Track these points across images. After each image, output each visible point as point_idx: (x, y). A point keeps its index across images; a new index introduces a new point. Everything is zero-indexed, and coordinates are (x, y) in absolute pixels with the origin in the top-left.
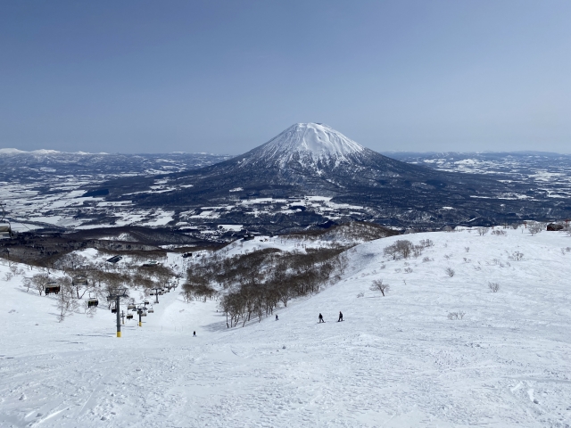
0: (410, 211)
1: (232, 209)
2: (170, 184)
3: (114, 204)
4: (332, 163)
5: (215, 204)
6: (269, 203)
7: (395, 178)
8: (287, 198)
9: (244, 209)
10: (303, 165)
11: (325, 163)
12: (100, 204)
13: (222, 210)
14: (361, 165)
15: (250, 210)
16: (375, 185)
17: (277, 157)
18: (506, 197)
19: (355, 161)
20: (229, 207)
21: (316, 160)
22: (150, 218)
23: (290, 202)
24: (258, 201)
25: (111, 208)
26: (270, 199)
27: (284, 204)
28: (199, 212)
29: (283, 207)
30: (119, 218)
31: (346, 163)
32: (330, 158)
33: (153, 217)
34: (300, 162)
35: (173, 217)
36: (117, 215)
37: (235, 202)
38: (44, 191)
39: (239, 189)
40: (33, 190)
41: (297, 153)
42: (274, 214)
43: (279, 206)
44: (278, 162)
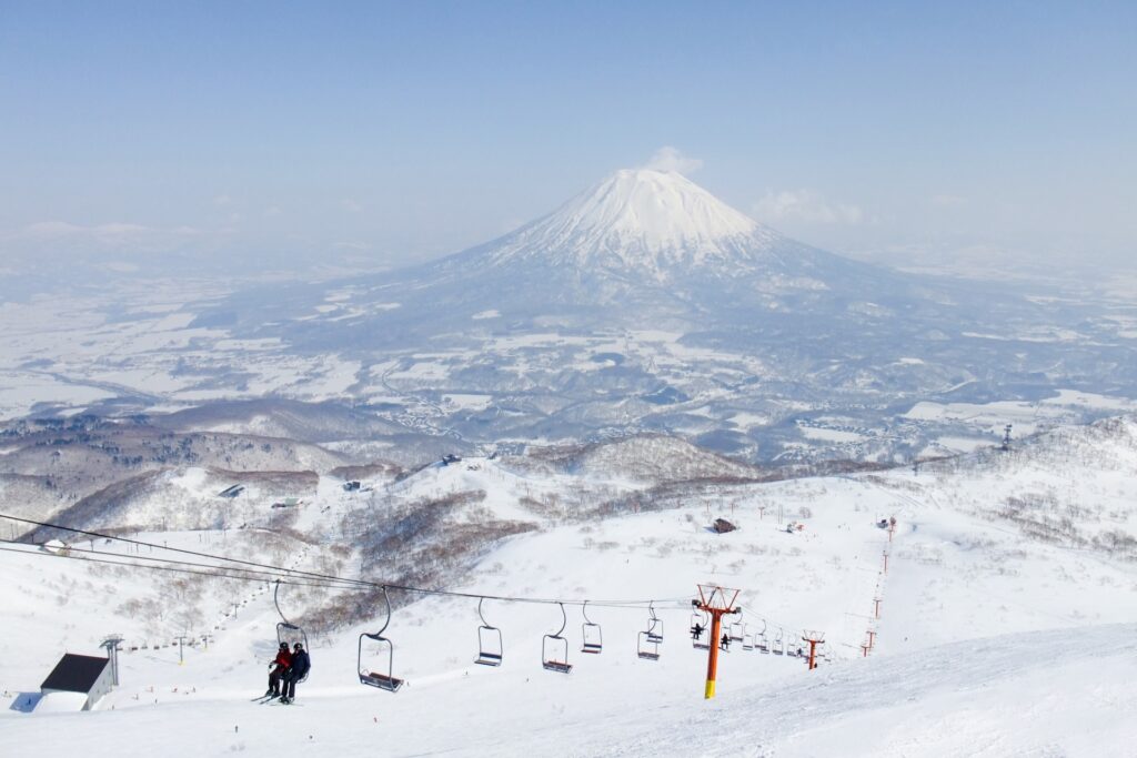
0: (834, 368)
1: (477, 358)
2: (355, 301)
3: (247, 344)
4: (688, 257)
5: (442, 346)
6: (550, 348)
7: (816, 292)
8: (589, 333)
9: (499, 360)
10: (626, 260)
11: (674, 257)
12: (220, 345)
13: (454, 361)
14: (746, 261)
15: (510, 362)
16: (773, 306)
17: (572, 242)
18: (1035, 335)
19: (735, 253)
20: (468, 355)
21: (654, 250)
22: (313, 376)
23: (594, 344)
24: (529, 340)
25: (240, 353)
26: (553, 337)
27: (580, 349)
28: (408, 364)
29: (577, 356)
30: (255, 375)
31: (716, 257)
32: (684, 247)
33: (319, 375)
34: (621, 253)
35: (358, 375)
36: (252, 369)
37: (481, 343)
38: (117, 314)
39: (491, 314)
40: (97, 311)
41: (616, 234)
42: (558, 371)
43: (569, 353)
44: (576, 254)
